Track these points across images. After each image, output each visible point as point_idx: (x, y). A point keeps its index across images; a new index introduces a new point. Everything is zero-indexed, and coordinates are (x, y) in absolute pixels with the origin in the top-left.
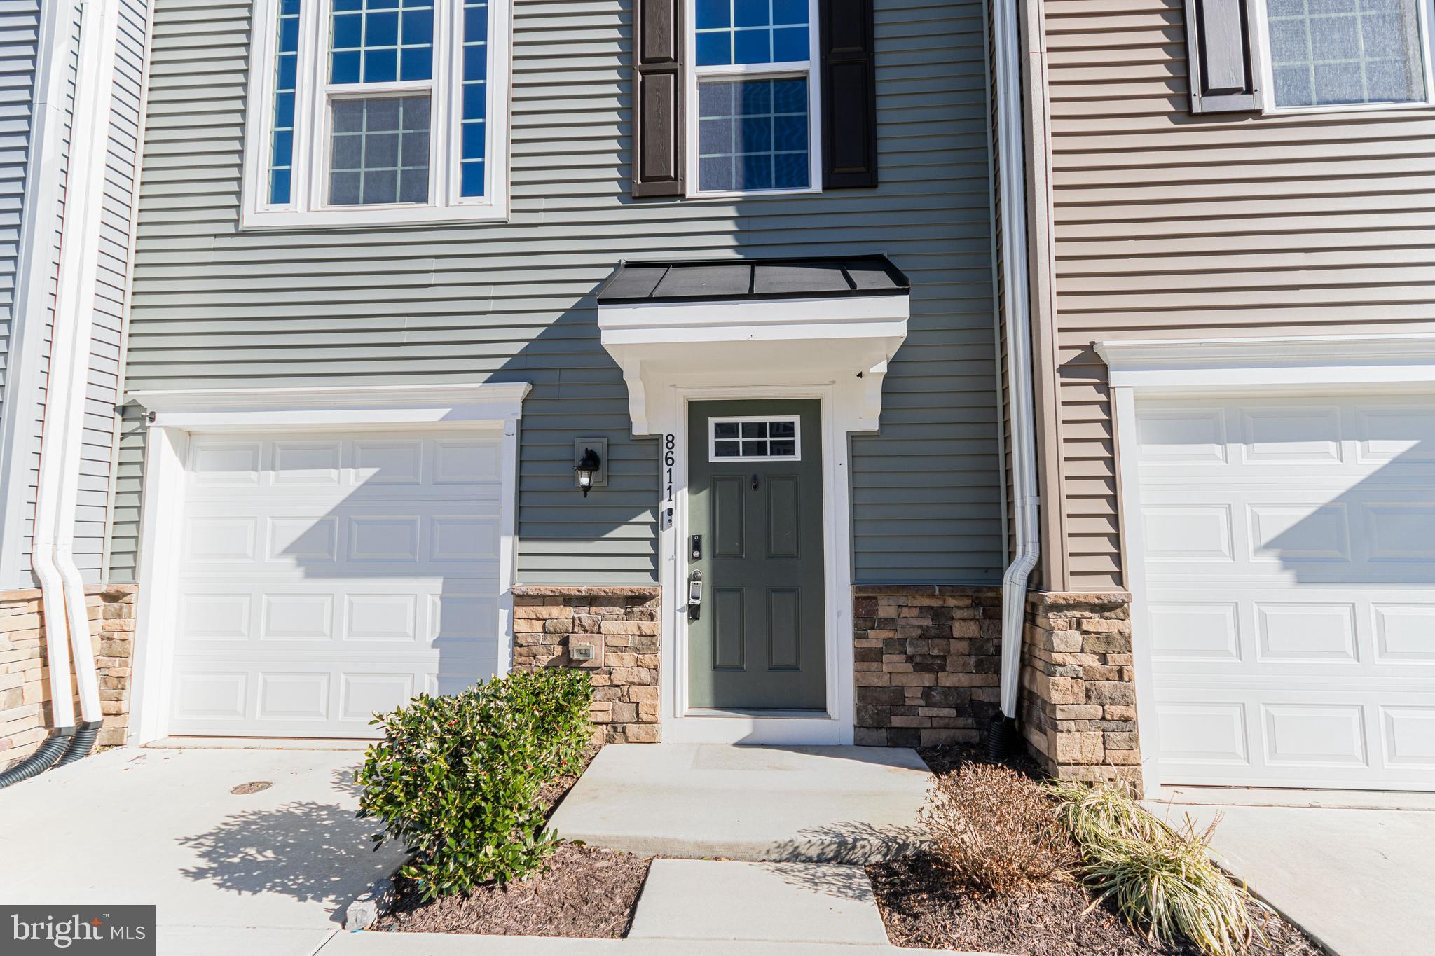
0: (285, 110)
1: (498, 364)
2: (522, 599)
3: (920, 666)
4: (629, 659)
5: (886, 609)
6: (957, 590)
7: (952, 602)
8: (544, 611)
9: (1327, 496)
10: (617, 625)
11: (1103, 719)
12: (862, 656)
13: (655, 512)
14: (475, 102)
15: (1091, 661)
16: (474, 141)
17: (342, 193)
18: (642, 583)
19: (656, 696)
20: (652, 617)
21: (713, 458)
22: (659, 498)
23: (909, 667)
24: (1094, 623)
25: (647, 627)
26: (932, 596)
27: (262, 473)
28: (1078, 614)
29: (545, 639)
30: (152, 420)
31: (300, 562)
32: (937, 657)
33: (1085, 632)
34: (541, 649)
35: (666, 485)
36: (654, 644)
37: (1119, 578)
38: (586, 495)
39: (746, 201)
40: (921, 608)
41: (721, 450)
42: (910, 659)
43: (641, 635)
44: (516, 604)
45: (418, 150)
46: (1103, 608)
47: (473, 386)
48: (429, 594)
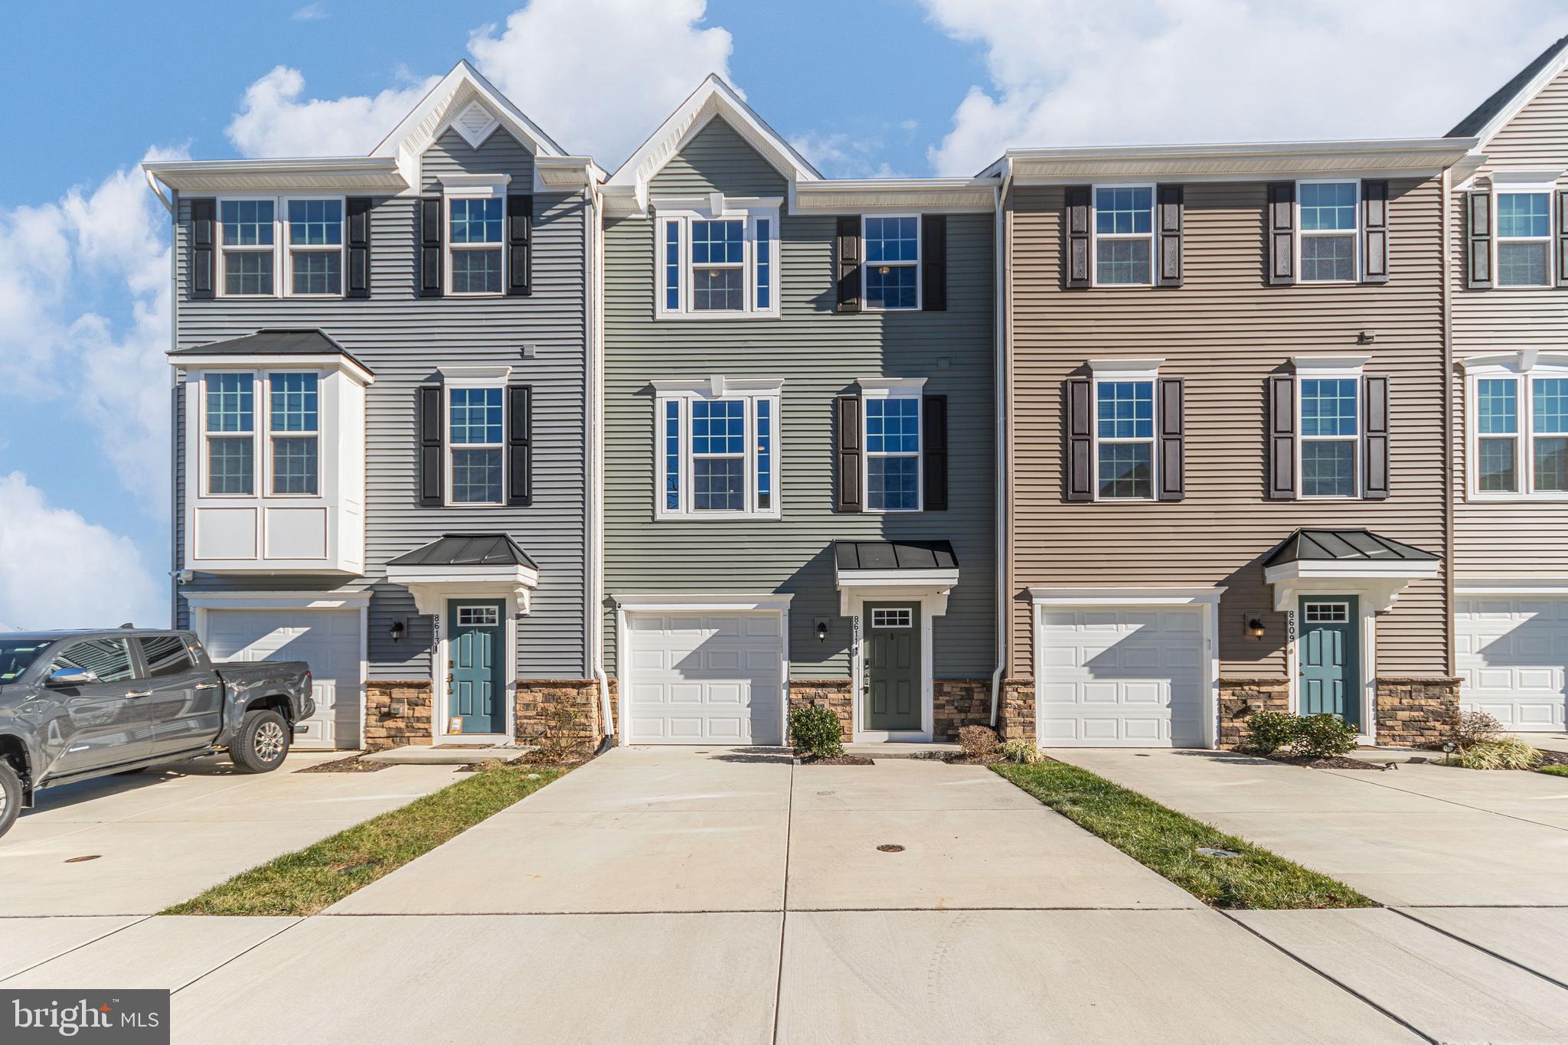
0: (673, 464)
1: (778, 584)
2: (792, 685)
3: (960, 710)
4: (839, 709)
5: (947, 688)
6: (976, 680)
7: (974, 685)
8: (803, 690)
9: (1111, 644)
10: (834, 695)
11: (1024, 722)
12: (937, 707)
13: (850, 649)
14: (764, 463)
15: (1021, 702)
16: (764, 482)
17: (701, 504)
18: (845, 678)
19: (851, 724)
20: (849, 692)
21: (873, 626)
22: (851, 642)
23: (956, 711)
24: (1022, 689)
25: (847, 696)
26: (966, 683)
27: (665, 631)
28: (1017, 686)
29: (803, 701)
30: (619, 607)
31: (683, 672)
33: (1019, 692)
34: (802, 706)
35: (854, 637)
36: (849, 703)
37: (1032, 674)
38: (821, 641)
39: (887, 514)
40: (961, 688)
41: (878, 622)
42: (956, 708)
43: (844, 699)
44: (790, 687)
45: (738, 483)
46: (1026, 684)
47: (768, 594)
48: (746, 684)
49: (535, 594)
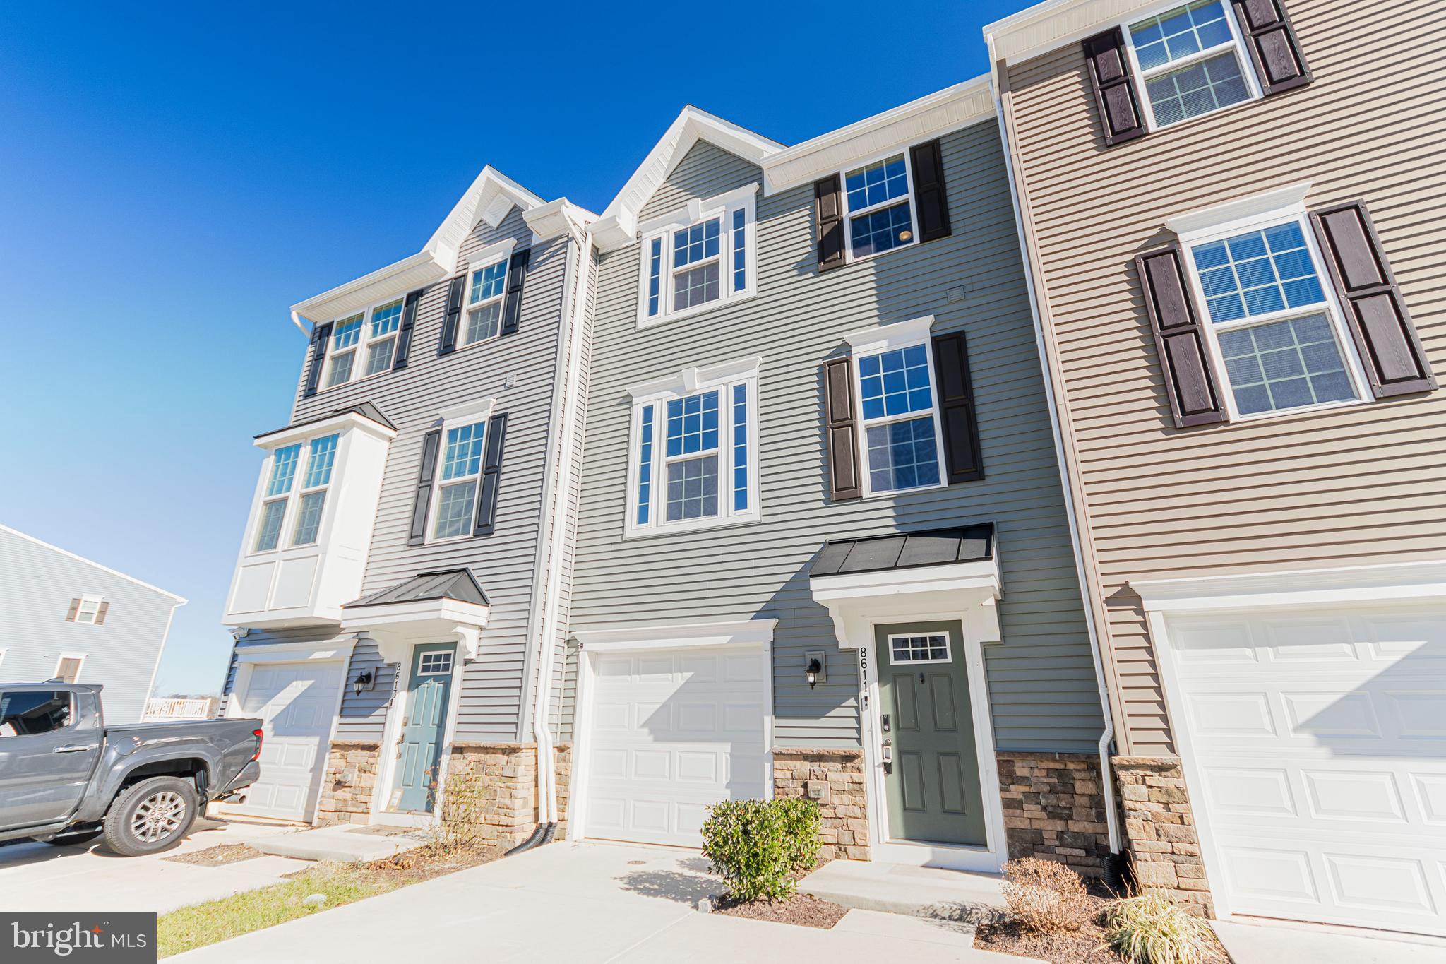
0: (645, 473)
1: (759, 607)
2: (778, 756)
3: (1053, 816)
4: (846, 799)
5: (1021, 769)
6: (1074, 756)
7: (1071, 766)
8: (792, 764)
9: (1350, 686)
10: (837, 774)
11: (1173, 852)
12: (1008, 804)
13: (857, 700)
14: (741, 456)
15: (1157, 808)
16: (741, 478)
17: (673, 514)
18: (850, 747)
19: (865, 827)
20: (859, 770)
21: (893, 662)
22: (858, 690)
23: (1044, 815)
24: (1155, 779)
25: (856, 775)
26: (1054, 760)
27: (633, 676)
28: (1141, 773)
29: (793, 783)
30: (582, 647)
31: (651, 732)
32: (1065, 808)
33: (1150, 787)
34: (791, 790)
35: (863, 681)
36: (862, 789)
37: (1171, 747)
38: (813, 688)
39: (899, 496)
40: (1049, 770)
41: (898, 656)
42: (1044, 808)
43: (853, 783)
44: (774, 759)
45: (712, 485)
46: (1161, 769)
47: (745, 620)
48: (725, 750)
49: (484, 634)
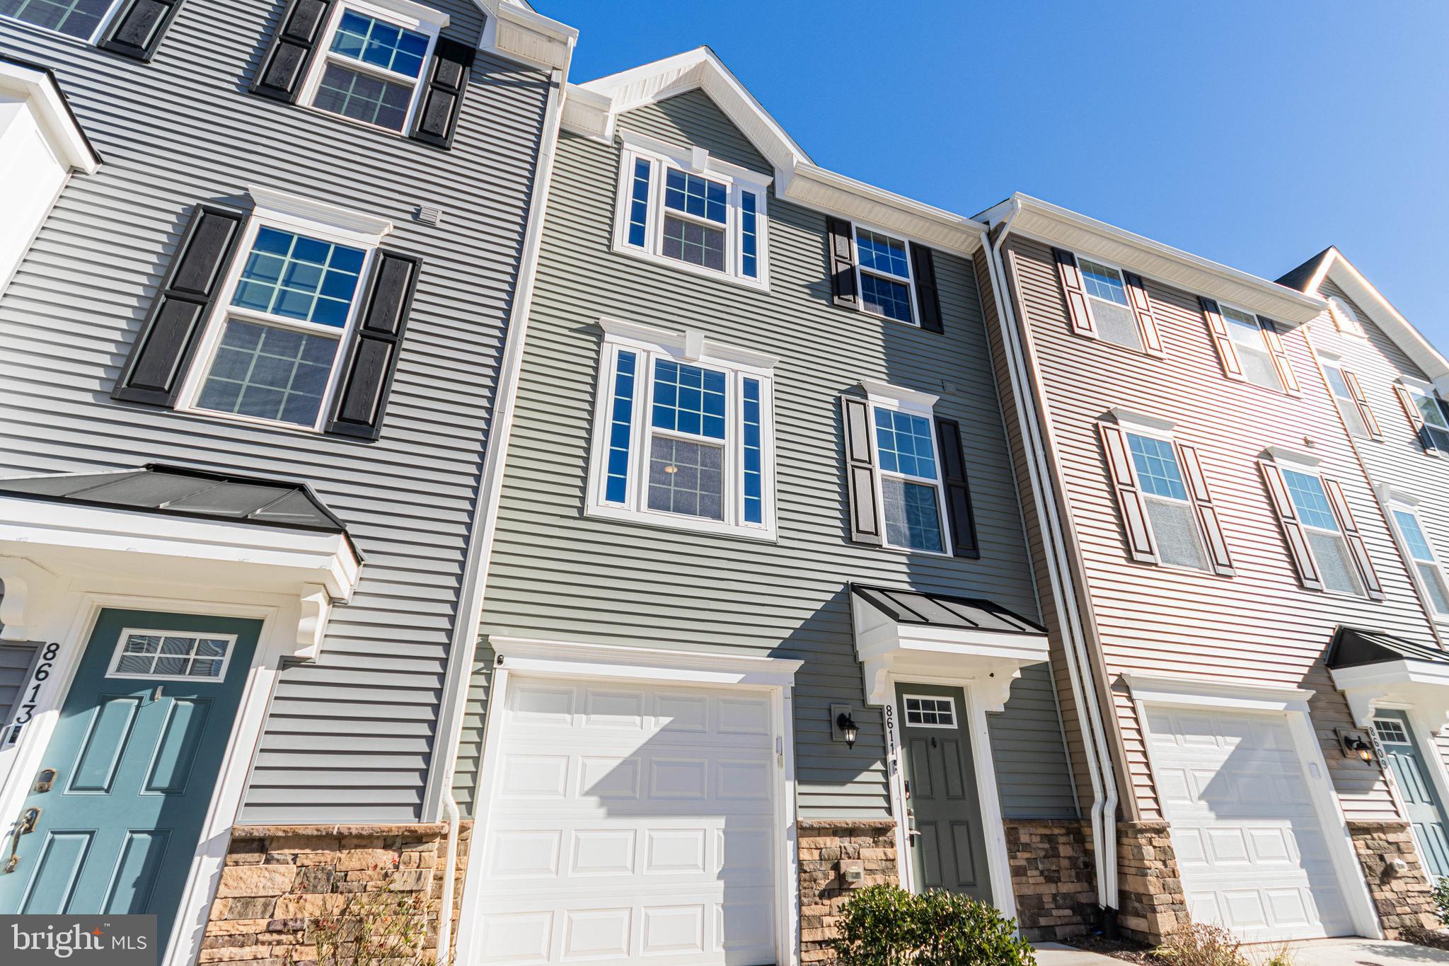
0: (620, 436)
1: (776, 644)
2: (803, 830)
3: (1048, 878)
4: (880, 878)
5: (1024, 836)
8: (821, 841)
9: (1218, 767)
10: (872, 853)
11: (1173, 902)
12: (1017, 872)
13: (885, 762)
14: (752, 460)
16: (753, 485)
17: (658, 502)
18: (880, 817)
20: (892, 845)
21: (908, 724)
22: (885, 753)
23: (1042, 879)
24: (1156, 840)
25: (889, 851)
26: (1045, 827)
28: (1149, 835)
29: (821, 865)
30: (500, 662)
31: (602, 801)
32: (1055, 871)
33: (1155, 847)
34: (820, 875)
35: (889, 743)
36: (894, 866)
37: (1159, 812)
38: (851, 748)
39: (912, 554)
40: (1041, 835)
41: (912, 718)
42: (1042, 873)
43: (886, 860)
44: (799, 835)
46: (1159, 833)
47: (762, 656)
48: (715, 826)
